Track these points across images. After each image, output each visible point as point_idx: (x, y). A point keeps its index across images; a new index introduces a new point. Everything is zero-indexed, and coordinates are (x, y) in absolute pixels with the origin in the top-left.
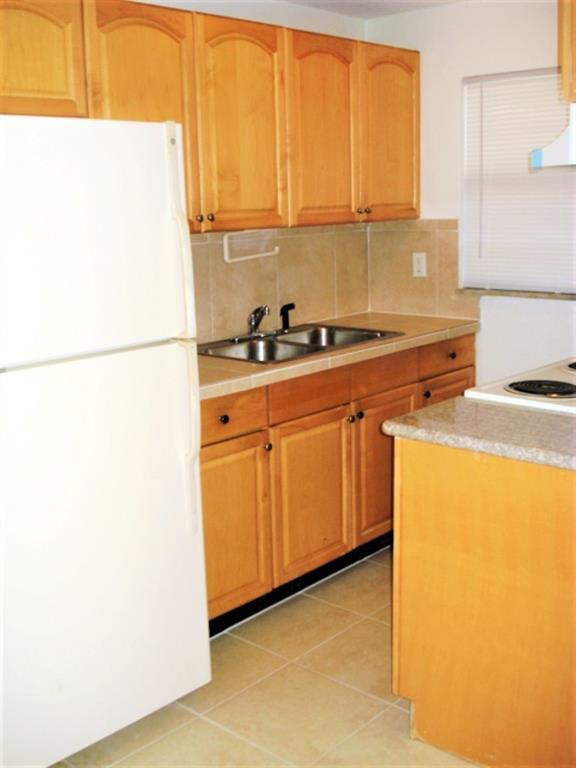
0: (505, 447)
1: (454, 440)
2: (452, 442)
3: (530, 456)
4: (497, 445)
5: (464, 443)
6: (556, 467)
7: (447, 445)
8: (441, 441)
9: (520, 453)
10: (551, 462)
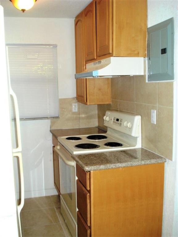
0: (131, 163)
1: (115, 166)
2: (114, 166)
3: (140, 163)
4: (129, 163)
5: (118, 166)
6: (147, 164)
7: (112, 168)
8: (110, 167)
9: (137, 164)
10: (146, 163)
